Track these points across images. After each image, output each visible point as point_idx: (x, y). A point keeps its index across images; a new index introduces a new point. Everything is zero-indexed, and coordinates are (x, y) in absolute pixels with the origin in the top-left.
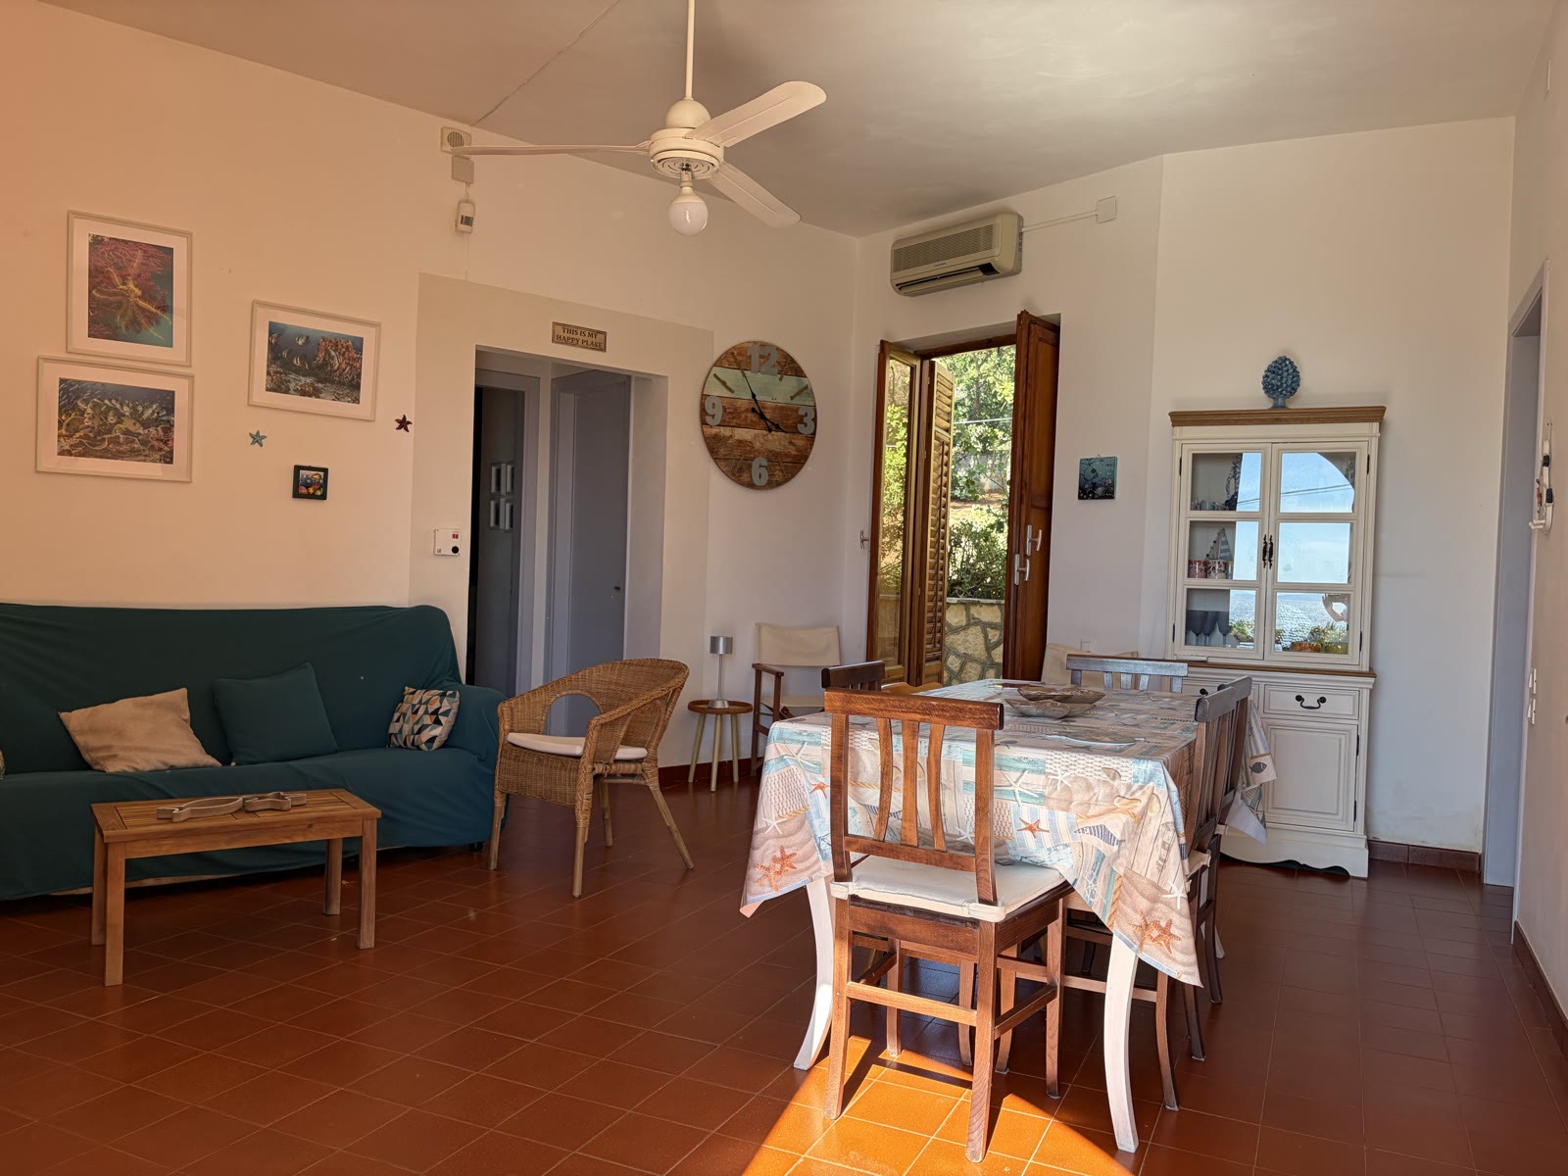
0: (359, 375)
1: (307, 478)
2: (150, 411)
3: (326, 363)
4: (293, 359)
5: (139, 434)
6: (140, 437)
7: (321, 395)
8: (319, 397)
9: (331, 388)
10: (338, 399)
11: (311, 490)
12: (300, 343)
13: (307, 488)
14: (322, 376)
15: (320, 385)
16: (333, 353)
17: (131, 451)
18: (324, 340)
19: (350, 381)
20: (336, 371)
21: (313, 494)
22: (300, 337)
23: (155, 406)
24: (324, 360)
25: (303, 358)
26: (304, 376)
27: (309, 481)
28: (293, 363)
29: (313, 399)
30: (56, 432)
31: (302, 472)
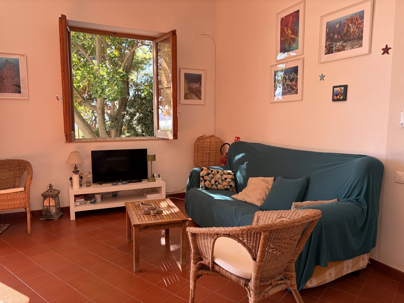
0: (362, 32)
1: (337, 92)
2: (292, 76)
3: (348, 31)
4: (334, 36)
5: (290, 85)
6: (290, 86)
7: (345, 49)
8: (345, 50)
9: (349, 43)
10: (353, 48)
11: (338, 97)
12: (337, 27)
13: (337, 96)
14: (346, 39)
15: (345, 44)
16: (350, 25)
17: (288, 91)
18: (347, 20)
19: (358, 36)
20: (351, 34)
21: (339, 99)
22: (337, 24)
23: (293, 73)
24: (347, 30)
25: (339, 33)
26: (338, 42)
27: (337, 93)
28: (334, 38)
29: (343, 52)
30: (274, 89)
31: (335, 89)
